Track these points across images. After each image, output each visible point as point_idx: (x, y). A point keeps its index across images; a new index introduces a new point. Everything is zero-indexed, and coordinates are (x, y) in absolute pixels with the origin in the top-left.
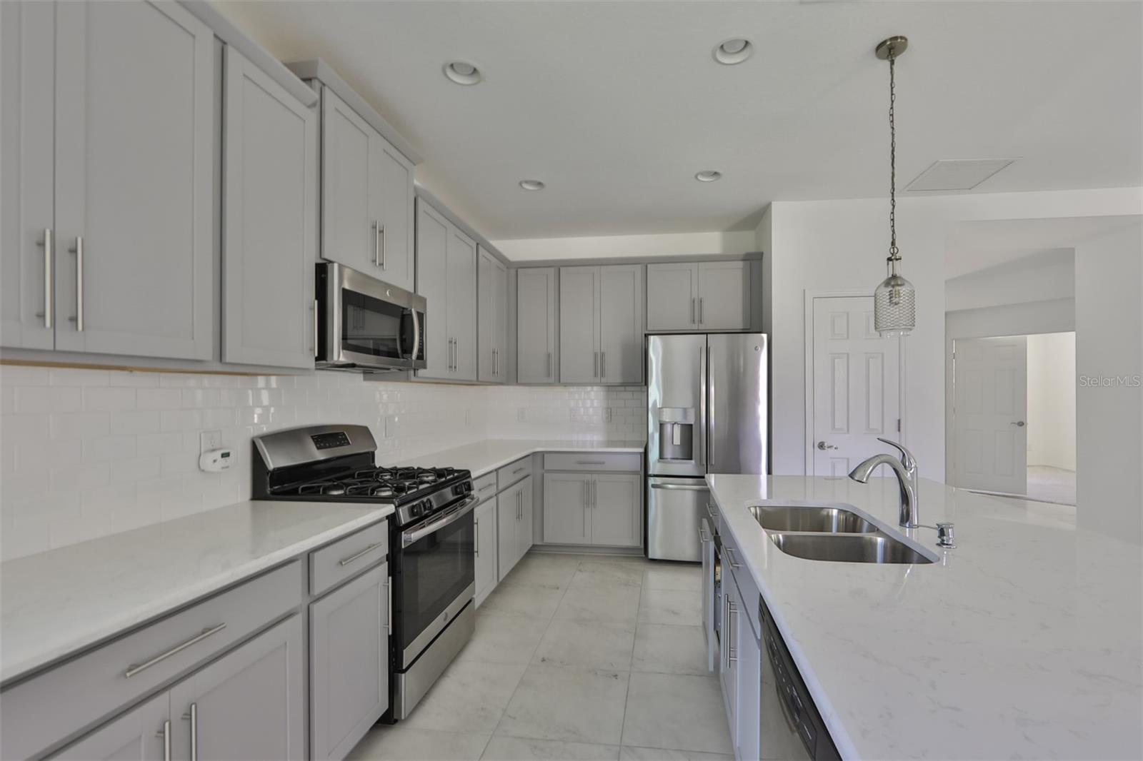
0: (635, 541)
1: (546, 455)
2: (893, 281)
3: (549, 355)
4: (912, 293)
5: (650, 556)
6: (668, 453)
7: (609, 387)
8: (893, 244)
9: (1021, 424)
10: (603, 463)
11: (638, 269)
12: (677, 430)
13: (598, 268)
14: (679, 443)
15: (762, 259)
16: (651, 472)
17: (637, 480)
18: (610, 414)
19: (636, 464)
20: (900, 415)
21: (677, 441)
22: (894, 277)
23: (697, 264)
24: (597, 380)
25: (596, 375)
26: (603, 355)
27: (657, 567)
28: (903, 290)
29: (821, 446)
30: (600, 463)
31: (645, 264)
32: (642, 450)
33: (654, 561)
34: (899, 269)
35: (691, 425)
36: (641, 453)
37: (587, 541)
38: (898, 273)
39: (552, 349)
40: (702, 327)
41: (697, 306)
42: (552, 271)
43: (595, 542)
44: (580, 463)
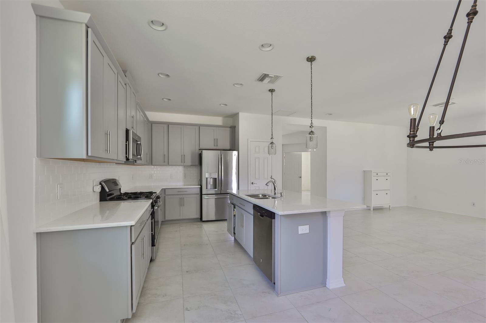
0: (198, 216)
1: (166, 190)
2: (272, 143)
3: (164, 155)
4: (276, 146)
5: (203, 220)
6: (209, 187)
7: (185, 166)
8: (272, 135)
9: (301, 177)
10: (187, 191)
11: (197, 128)
12: (212, 180)
13: (183, 126)
14: (212, 184)
15: (235, 128)
16: (203, 193)
17: (199, 196)
18: (185, 176)
19: (198, 191)
20: (272, 174)
21: (211, 183)
22: (272, 142)
23: (216, 128)
24: (183, 164)
25: (182, 162)
26: (184, 156)
27: (205, 223)
28: (274, 145)
29: (252, 183)
30: (185, 191)
31: (199, 126)
32: (200, 187)
33: (204, 221)
34: (274, 141)
35: (216, 178)
36: (199, 188)
37: (181, 218)
38: (273, 142)
39: (166, 153)
40: (217, 148)
41: (216, 141)
42: (166, 126)
43: (184, 218)
44: (179, 192)
